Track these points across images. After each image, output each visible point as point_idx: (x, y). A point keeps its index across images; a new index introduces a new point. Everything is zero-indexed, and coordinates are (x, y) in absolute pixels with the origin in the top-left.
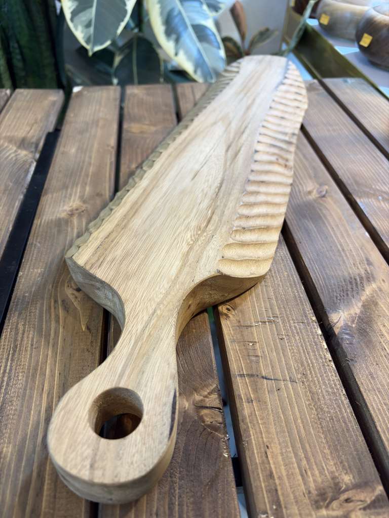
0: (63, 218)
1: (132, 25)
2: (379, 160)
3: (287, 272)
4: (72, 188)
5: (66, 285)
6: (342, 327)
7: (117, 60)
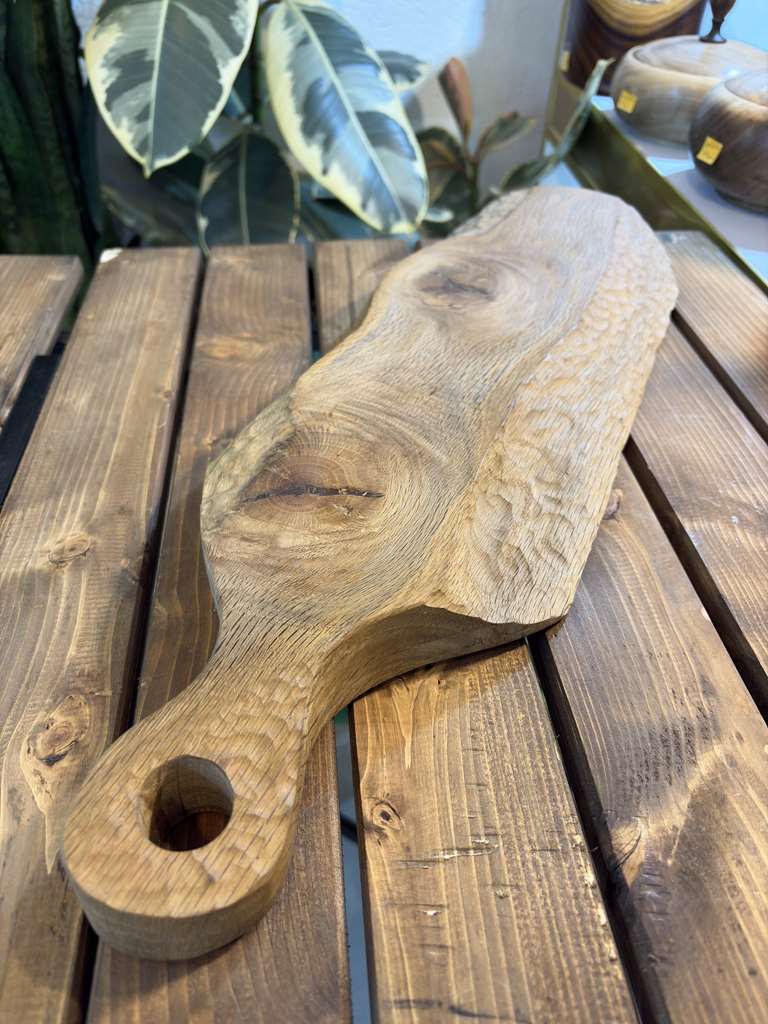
0: (40, 571)
1: (240, 107)
2: (733, 424)
3: (524, 712)
4: (69, 495)
5: (24, 747)
6: (641, 864)
7: (208, 179)
